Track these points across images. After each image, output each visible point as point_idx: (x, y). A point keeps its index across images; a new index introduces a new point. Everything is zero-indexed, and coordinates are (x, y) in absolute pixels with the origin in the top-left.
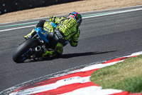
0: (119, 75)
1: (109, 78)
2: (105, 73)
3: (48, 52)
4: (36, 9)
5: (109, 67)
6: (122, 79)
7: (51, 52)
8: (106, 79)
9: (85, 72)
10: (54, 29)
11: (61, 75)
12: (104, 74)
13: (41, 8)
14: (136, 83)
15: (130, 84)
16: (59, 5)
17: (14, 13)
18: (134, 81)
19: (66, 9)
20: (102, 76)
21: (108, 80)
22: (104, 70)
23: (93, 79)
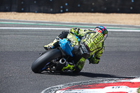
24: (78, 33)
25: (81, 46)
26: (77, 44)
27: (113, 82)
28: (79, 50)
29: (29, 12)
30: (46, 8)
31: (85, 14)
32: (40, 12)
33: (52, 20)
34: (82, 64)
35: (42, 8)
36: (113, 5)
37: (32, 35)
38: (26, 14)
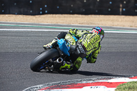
3: (66, 65)
4: (76, 15)
7: (69, 66)
16: (98, 16)
17: (54, 15)
20: (127, 90)
22: (130, 85)
24: (76, 33)
25: (78, 46)
26: (74, 44)
27: (91, 82)
28: (76, 50)
29: (9, 13)
30: (26, 10)
31: (64, 15)
32: (20, 13)
33: (31, 22)
34: (79, 63)
35: (22, 10)
36: (91, 7)
37: (13, 36)
38: (7, 15)
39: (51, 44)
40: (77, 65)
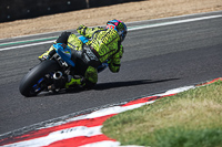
0: (147, 124)
1: (131, 129)
2: (125, 120)
3: (73, 80)
5: (132, 111)
6: (151, 130)
7: (78, 81)
8: (127, 130)
9: (93, 119)
10: (83, 45)
11: (56, 124)
12: (124, 122)
13: (24, 21)
14: (173, 136)
15: (163, 138)
18: (171, 133)
19: (63, 21)
20: (120, 126)
21: (130, 132)
22: (123, 117)
23: (105, 130)
26: (80, 49)
39: (47, 54)
40: (90, 79)
